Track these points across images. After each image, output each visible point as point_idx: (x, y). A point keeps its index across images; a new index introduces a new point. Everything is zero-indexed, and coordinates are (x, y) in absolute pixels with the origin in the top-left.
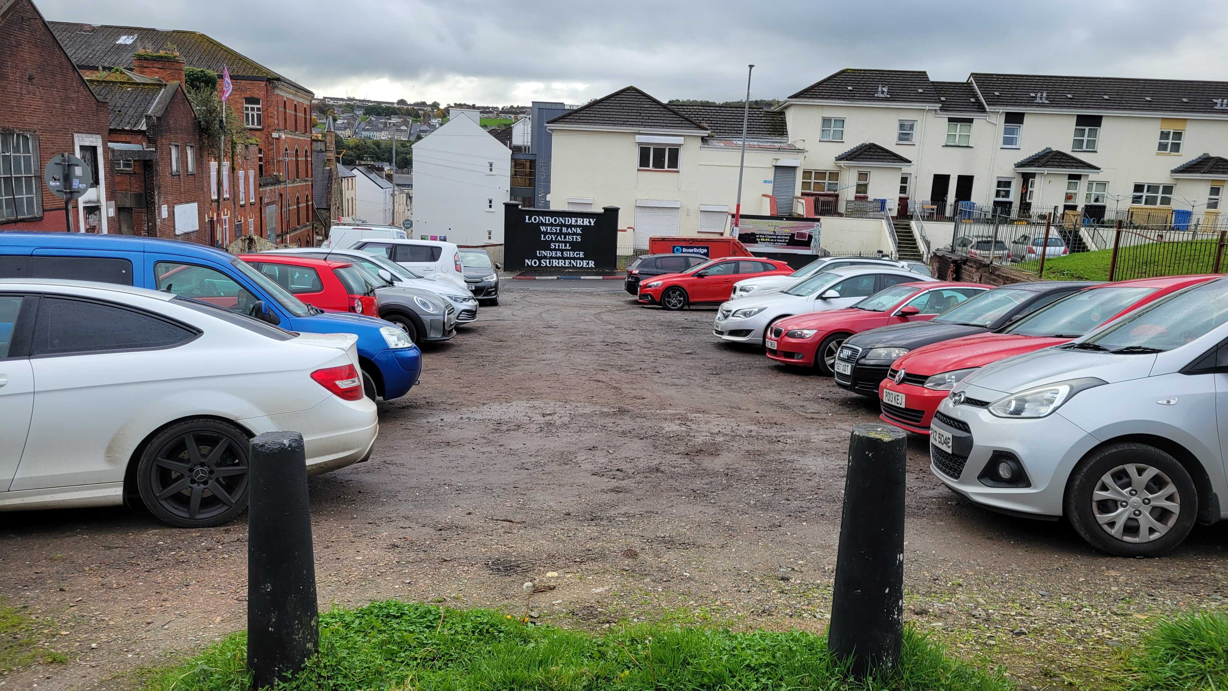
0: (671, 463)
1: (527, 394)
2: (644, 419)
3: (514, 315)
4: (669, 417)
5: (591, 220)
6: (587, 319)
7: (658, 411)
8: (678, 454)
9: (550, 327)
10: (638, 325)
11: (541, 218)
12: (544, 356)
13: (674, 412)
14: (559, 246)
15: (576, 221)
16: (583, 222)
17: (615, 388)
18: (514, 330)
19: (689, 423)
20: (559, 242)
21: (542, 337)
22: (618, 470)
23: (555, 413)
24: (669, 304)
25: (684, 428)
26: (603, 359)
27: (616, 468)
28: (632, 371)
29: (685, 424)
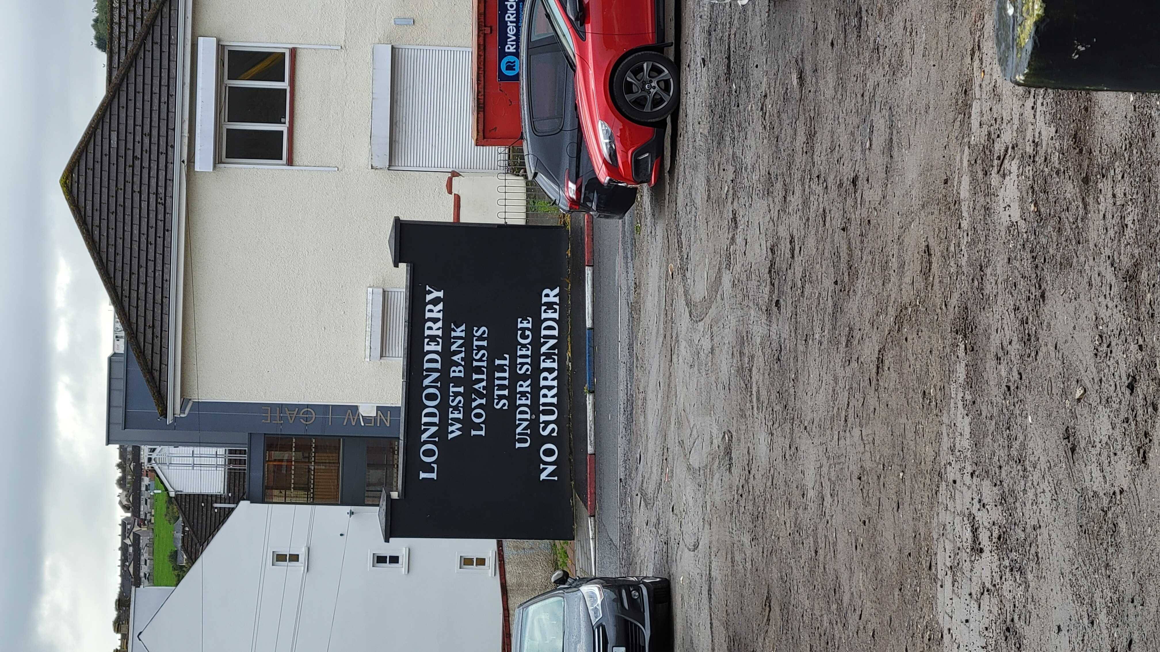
0: (1111, 233)
1: (918, 577)
2: (989, 271)
3: (696, 547)
4: (982, 200)
5: (429, 297)
6: (706, 344)
7: (965, 224)
8: (1085, 205)
9: (728, 452)
10: (720, 203)
11: (424, 437)
12: (811, 494)
13: (966, 180)
14: (502, 387)
15: (433, 339)
16: (435, 320)
17: (899, 320)
18: (738, 558)
19: (999, 148)
20: (490, 387)
21: (758, 483)
22: (1131, 387)
23: (972, 518)
24: (662, 101)
25: (1013, 166)
26: (818, 330)
27: (1128, 392)
28: (850, 256)
29: (1002, 160)
